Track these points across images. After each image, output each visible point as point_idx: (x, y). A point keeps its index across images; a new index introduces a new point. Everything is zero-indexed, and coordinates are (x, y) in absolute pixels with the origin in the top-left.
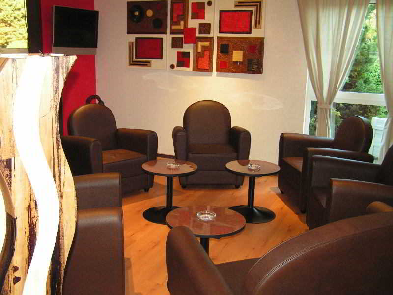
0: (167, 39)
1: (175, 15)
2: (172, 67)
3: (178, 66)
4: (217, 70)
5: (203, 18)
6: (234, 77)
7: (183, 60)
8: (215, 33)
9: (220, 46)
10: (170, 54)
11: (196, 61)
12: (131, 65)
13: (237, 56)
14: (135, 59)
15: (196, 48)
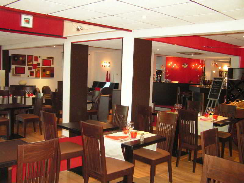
0: (26, 67)
1: (29, 60)
2: (28, 76)
3: (30, 76)
4: (42, 77)
5: (38, 61)
6: (49, 79)
7: (32, 74)
8: (41, 66)
9: (43, 70)
10: (27, 72)
11: (36, 75)
12: (13, 76)
13: (48, 73)
14: (15, 74)
15: (36, 71)
